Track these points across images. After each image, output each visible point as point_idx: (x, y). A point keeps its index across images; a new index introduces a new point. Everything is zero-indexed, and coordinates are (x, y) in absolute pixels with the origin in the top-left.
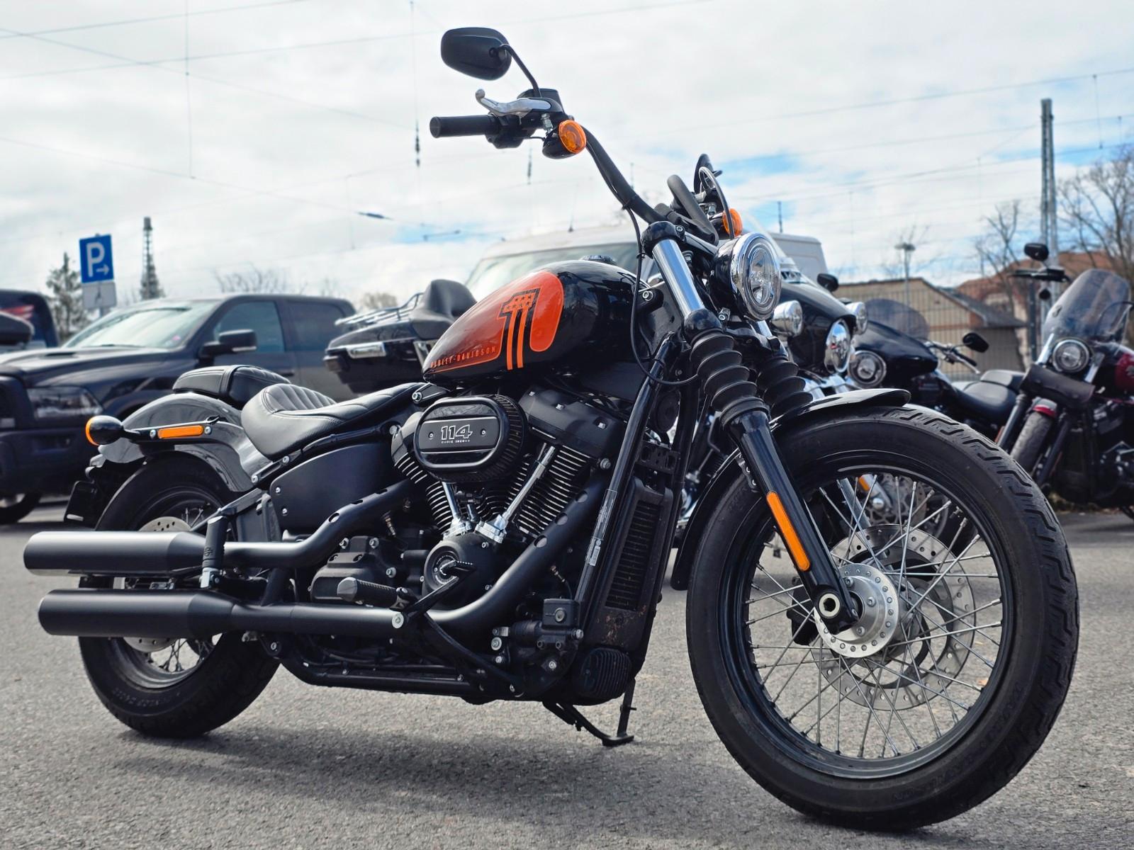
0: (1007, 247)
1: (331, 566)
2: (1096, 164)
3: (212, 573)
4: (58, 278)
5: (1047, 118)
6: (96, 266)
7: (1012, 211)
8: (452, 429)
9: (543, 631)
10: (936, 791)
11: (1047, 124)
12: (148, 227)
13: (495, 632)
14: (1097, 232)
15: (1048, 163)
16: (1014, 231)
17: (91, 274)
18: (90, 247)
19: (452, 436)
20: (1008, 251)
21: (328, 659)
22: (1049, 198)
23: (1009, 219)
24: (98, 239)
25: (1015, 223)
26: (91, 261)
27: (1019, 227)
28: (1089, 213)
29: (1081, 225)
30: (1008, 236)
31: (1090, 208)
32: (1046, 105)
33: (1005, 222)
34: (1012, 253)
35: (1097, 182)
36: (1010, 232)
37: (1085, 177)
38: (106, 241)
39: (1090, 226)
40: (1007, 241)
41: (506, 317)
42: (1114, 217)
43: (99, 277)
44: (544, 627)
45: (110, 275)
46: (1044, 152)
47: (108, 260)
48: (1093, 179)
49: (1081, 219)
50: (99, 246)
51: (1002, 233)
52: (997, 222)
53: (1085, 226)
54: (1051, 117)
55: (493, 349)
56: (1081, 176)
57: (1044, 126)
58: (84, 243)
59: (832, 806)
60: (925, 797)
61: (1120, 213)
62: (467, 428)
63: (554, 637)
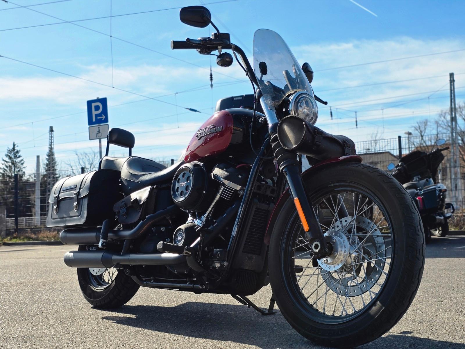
0: (422, 139)
4: (10, 153)
5: (452, 81)
6: (97, 116)
11: (452, 84)
12: (51, 130)
16: (425, 133)
17: (94, 120)
18: (93, 105)
22: (453, 116)
24: (98, 100)
25: (425, 129)
26: (94, 113)
32: (452, 75)
34: (425, 142)
38: (104, 101)
40: (422, 136)
43: (99, 121)
45: (106, 120)
46: (451, 96)
47: (105, 112)
50: (99, 104)
52: (418, 129)
54: (454, 81)
57: (451, 85)
58: (89, 103)
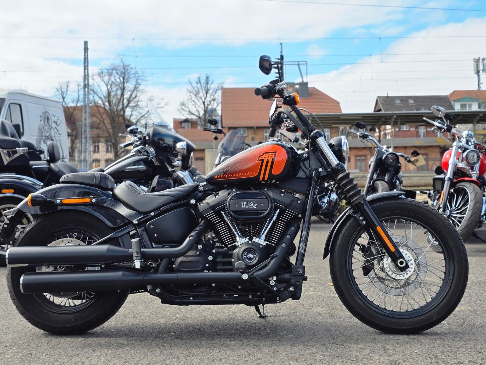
1: (185, 257)
2: (100, 69)
3: (140, 262)
7: (66, 87)
8: (247, 203)
9: (292, 277)
10: (434, 319)
13: (271, 279)
14: (101, 98)
15: (86, 68)
19: (247, 206)
20: (64, 103)
21: (182, 294)
23: (65, 89)
27: (68, 93)
28: (97, 90)
29: (94, 94)
30: (64, 96)
31: (98, 88)
33: (63, 90)
35: (101, 77)
36: (65, 95)
37: (96, 75)
39: (97, 95)
41: (261, 161)
42: (107, 92)
44: (293, 275)
48: (98, 75)
49: (94, 92)
51: (62, 95)
53: (95, 95)
55: (254, 173)
56: (94, 74)
59: (398, 328)
60: (431, 321)
61: (110, 91)
62: (254, 203)
63: (298, 279)
